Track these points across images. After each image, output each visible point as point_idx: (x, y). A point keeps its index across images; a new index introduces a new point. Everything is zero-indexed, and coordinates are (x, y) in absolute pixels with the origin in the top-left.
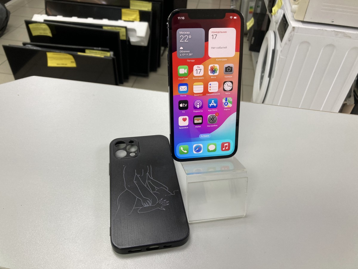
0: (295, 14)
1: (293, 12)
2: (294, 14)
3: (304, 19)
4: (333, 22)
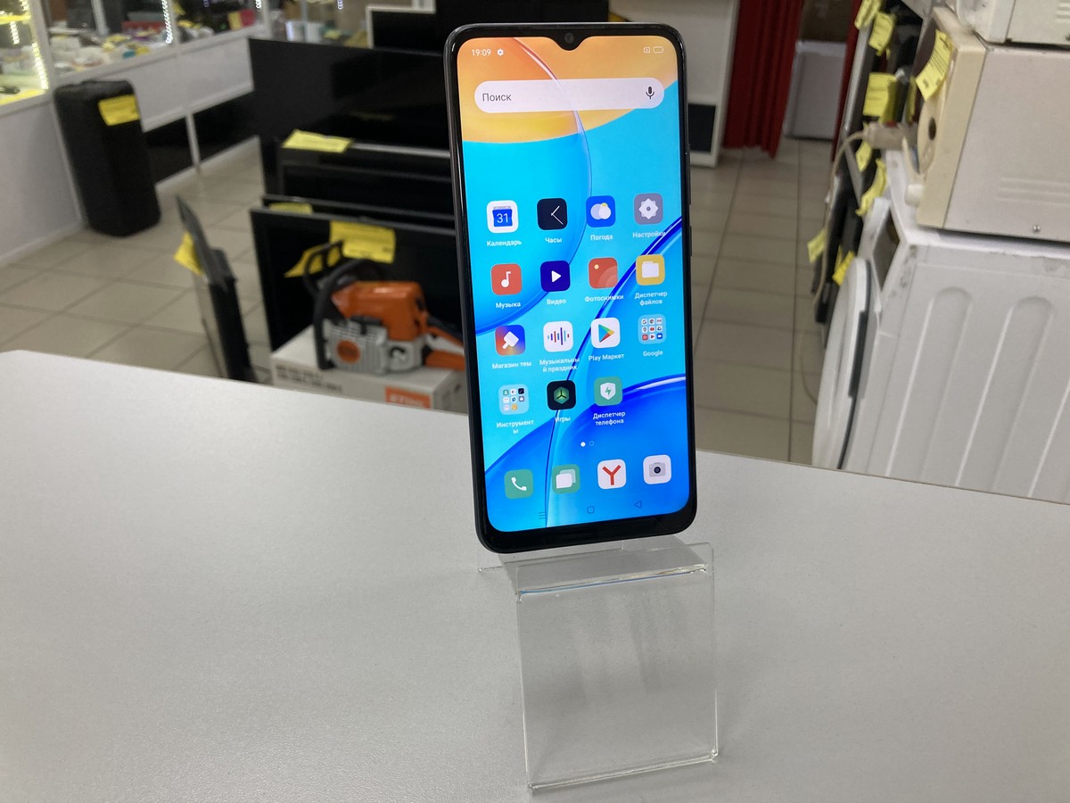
0: (918, 210)
1: (913, 203)
2: (914, 208)
3: (944, 222)
4: (1037, 231)
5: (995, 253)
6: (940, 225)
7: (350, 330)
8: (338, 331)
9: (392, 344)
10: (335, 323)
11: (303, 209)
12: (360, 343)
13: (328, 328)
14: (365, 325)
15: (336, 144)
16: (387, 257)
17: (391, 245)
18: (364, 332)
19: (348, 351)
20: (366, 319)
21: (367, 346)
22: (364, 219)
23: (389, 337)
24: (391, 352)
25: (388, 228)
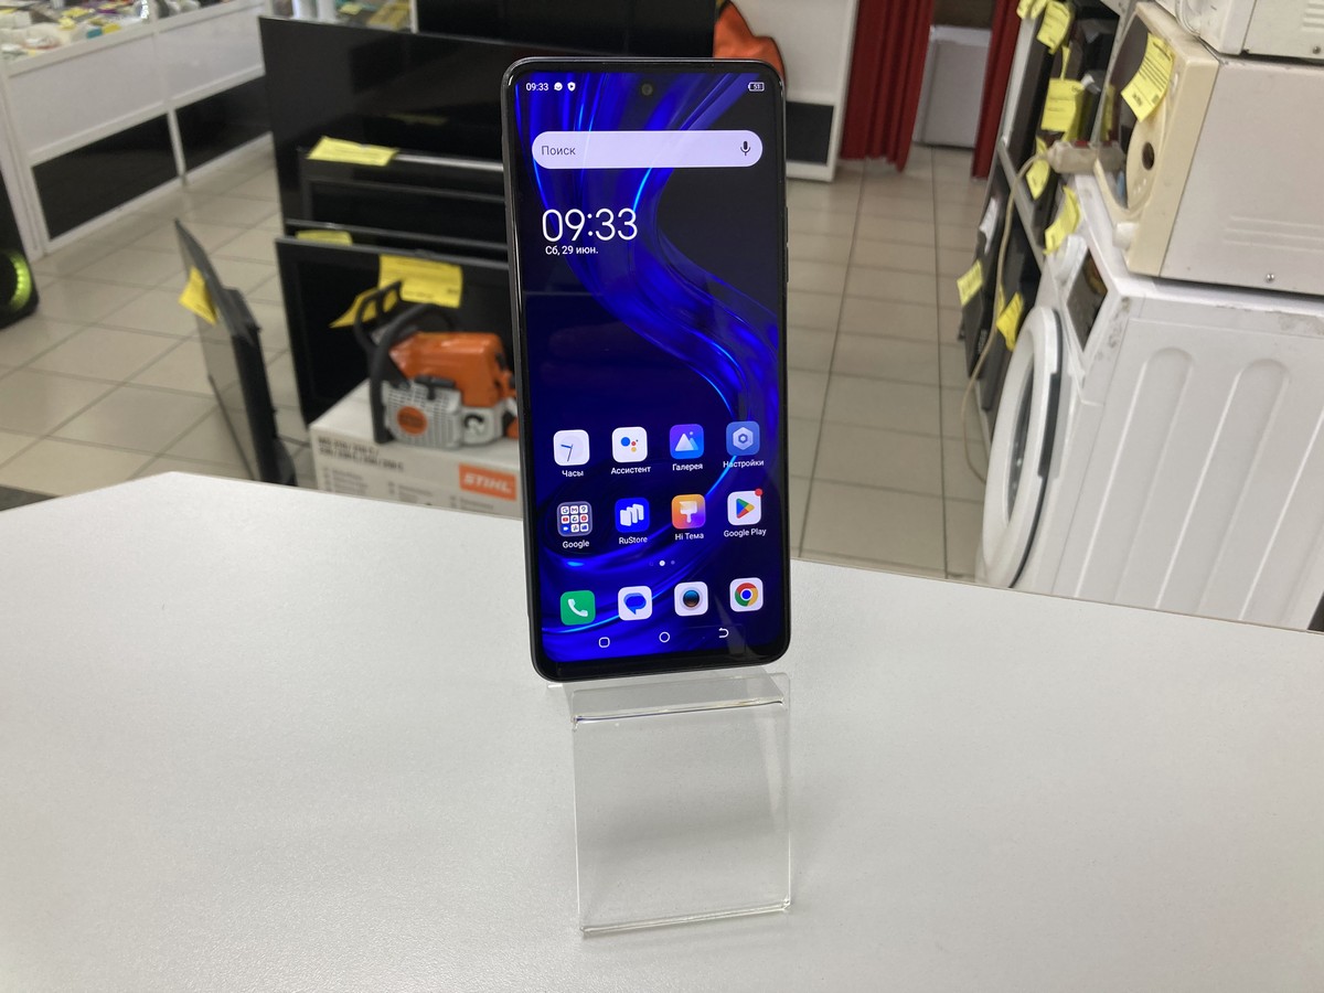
0: (1131, 252)
1: (1122, 246)
2: (1124, 251)
3: (1161, 269)
4: (1271, 280)
5: (1223, 307)
6: (1156, 273)
7: (414, 394)
8: (400, 395)
9: (467, 411)
10: (395, 386)
11: (341, 239)
12: (428, 410)
13: (387, 391)
14: (433, 387)
15: (376, 155)
16: (453, 301)
17: (457, 286)
18: (431, 397)
19: (412, 421)
20: (433, 381)
21: (436, 414)
22: (420, 252)
23: (463, 402)
24: (465, 422)
25: (453, 264)
